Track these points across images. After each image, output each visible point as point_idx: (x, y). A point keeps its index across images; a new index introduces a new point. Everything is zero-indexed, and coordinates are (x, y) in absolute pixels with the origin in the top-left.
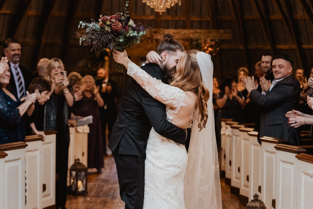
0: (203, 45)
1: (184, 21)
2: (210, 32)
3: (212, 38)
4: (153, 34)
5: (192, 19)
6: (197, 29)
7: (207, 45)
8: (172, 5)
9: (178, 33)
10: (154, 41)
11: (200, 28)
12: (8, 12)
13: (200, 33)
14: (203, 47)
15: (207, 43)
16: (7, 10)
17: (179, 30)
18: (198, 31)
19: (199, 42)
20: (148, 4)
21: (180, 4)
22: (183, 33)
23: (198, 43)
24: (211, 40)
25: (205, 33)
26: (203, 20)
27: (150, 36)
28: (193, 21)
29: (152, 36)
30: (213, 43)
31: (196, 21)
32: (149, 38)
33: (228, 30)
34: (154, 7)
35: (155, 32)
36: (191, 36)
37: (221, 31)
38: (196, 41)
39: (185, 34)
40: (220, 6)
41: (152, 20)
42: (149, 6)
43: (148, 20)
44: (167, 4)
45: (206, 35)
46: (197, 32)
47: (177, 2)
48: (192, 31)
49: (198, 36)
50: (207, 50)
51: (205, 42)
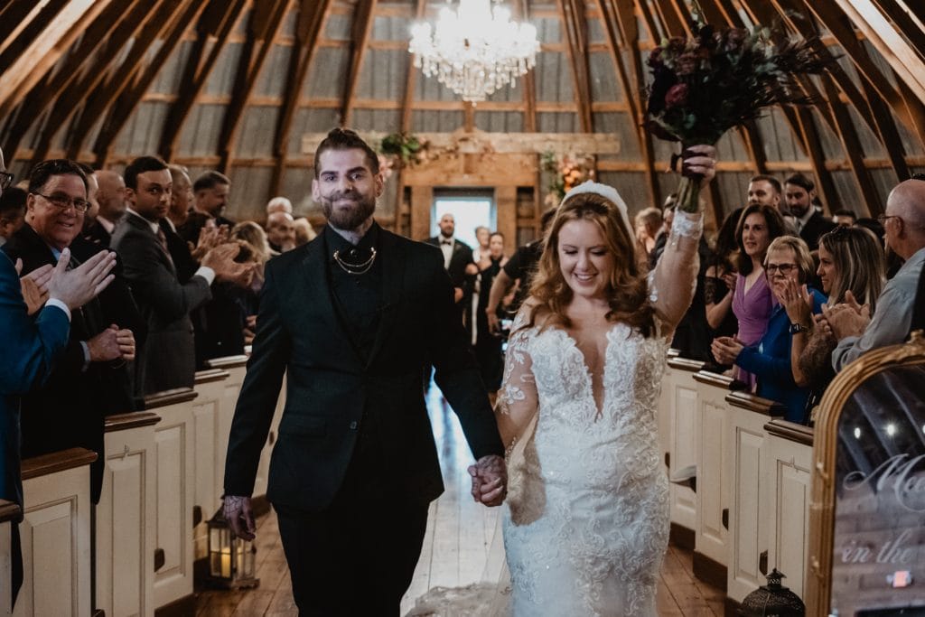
0: (560, 166)
1: (522, 113)
2: (575, 139)
3: (580, 152)
4: (459, 144)
5: (539, 109)
6: (548, 131)
7: (570, 166)
8: (499, 87)
9: (511, 141)
10: (462, 158)
11: (556, 131)
12: (160, 96)
13: (555, 141)
14: (562, 170)
15: (569, 162)
16: (157, 91)
17: (511, 135)
18: (552, 136)
19: (553, 159)
20: (448, 86)
21: (513, 85)
22: (521, 140)
23: (552, 162)
24: (578, 156)
25: (564, 142)
26: (563, 110)
27: (453, 148)
28: (541, 113)
29: (457, 148)
30: (582, 161)
31: (548, 113)
32: (451, 151)
33: (612, 135)
34: (461, 92)
35: (465, 140)
36: (538, 148)
37: (599, 136)
38: (547, 157)
39: (524, 143)
40: (598, 81)
41: (456, 112)
42: (451, 90)
43: (448, 113)
44: (488, 84)
45: (568, 145)
46: (548, 140)
47: (508, 81)
48: (538, 136)
49: (551, 147)
50: (569, 175)
51: (566, 159)
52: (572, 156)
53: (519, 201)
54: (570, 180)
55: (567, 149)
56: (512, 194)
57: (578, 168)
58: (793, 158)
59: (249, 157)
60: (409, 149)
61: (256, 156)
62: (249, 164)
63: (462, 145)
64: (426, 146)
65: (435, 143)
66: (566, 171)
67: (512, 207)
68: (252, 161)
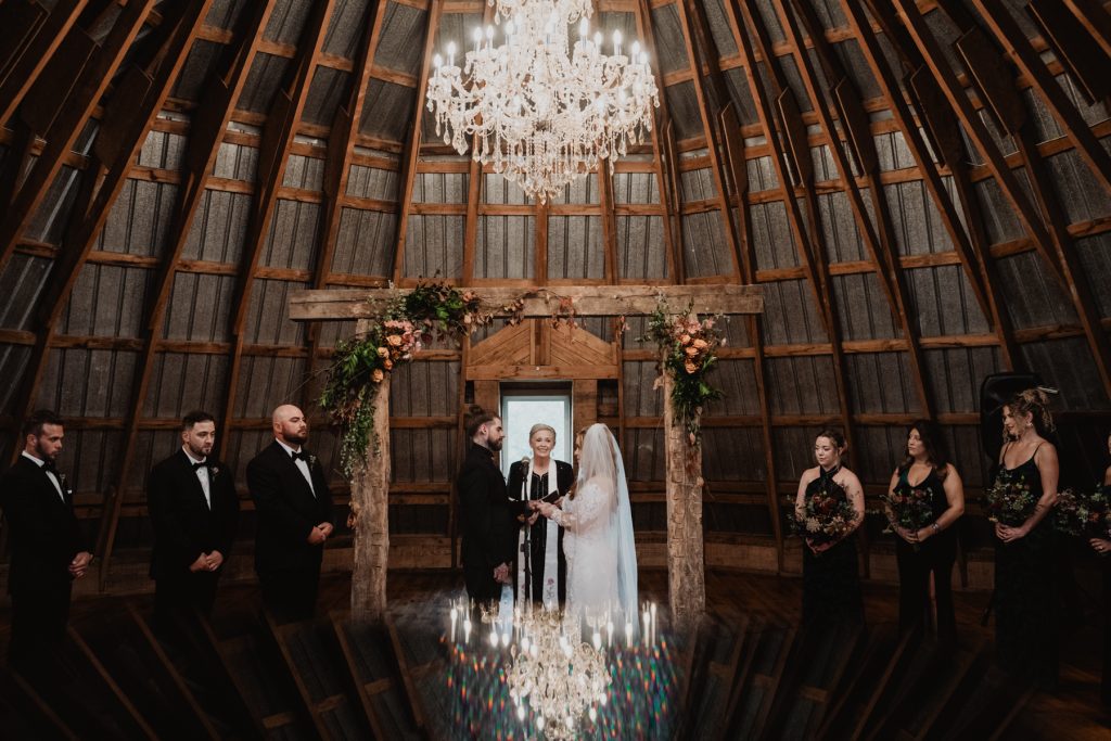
0: (677, 332)
2: (697, 293)
3: (707, 310)
4: (523, 302)
7: (692, 331)
9: (600, 296)
13: (667, 296)
14: (679, 337)
15: (690, 326)
17: (601, 289)
19: (667, 321)
22: (614, 295)
23: (663, 326)
27: (514, 308)
35: (531, 296)
36: (642, 305)
37: (731, 288)
38: (655, 318)
39: (619, 298)
40: (692, 250)
48: (640, 289)
50: (690, 344)
51: (684, 321)
52: (693, 319)
53: (599, 397)
54: (692, 352)
55: (686, 308)
56: (591, 388)
57: (703, 335)
58: (960, 329)
59: (270, 343)
60: (448, 310)
61: (281, 343)
62: (272, 353)
63: (528, 303)
64: (473, 305)
65: (488, 301)
66: (687, 339)
67: (592, 403)
68: (276, 350)
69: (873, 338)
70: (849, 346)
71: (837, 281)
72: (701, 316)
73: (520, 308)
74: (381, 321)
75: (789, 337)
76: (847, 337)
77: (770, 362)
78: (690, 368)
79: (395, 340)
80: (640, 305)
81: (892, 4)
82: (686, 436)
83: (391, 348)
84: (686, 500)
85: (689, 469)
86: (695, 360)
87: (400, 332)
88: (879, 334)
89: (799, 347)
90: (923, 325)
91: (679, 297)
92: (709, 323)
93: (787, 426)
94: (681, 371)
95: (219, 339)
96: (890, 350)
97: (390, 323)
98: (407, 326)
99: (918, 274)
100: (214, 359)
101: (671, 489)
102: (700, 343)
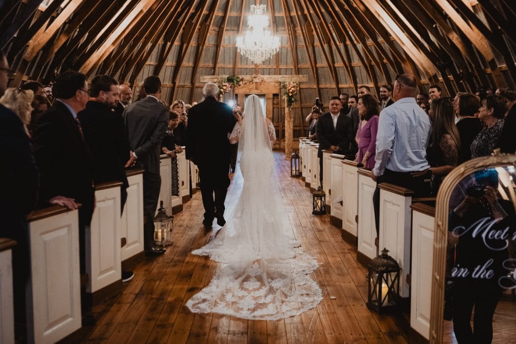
0: (288, 86)
1: (275, 69)
2: (293, 77)
5: (280, 67)
6: (283, 74)
9: (271, 78)
10: (254, 84)
11: (286, 74)
12: (152, 63)
13: (286, 78)
15: (291, 85)
16: (151, 61)
17: (271, 76)
18: (285, 76)
19: (285, 84)
20: (249, 58)
26: (288, 67)
27: (251, 80)
28: (281, 69)
31: (283, 69)
33: (305, 75)
37: (301, 76)
38: (283, 83)
39: (275, 78)
40: (300, 58)
41: (252, 68)
43: (250, 69)
44: (263, 58)
48: (280, 76)
49: (285, 80)
50: (290, 89)
51: (289, 83)
52: (292, 83)
53: (273, 99)
54: (291, 91)
55: (290, 80)
56: (271, 96)
57: (294, 87)
58: (367, 82)
59: (183, 84)
60: (236, 81)
61: (185, 84)
62: (183, 86)
63: (254, 79)
64: (242, 80)
65: (245, 79)
66: (290, 88)
67: (271, 100)
68: (184, 86)
69: (346, 84)
70: (340, 86)
71: (337, 69)
72: (293, 83)
73: (253, 80)
74: (222, 84)
75: (326, 83)
76: (340, 83)
77: (321, 90)
78: (290, 94)
79: (225, 88)
80: (280, 80)
81: (340, 2)
82: (289, 110)
83: (224, 89)
84: (289, 124)
85: (290, 117)
86: (292, 93)
87: (226, 86)
88: (348, 83)
89: (328, 86)
90: (358, 81)
91: (289, 78)
92: (295, 84)
93: (326, 108)
94: (288, 95)
95: (170, 83)
96: (350, 88)
97: (224, 84)
98: (227, 84)
99: (356, 68)
100: (169, 88)
101: (286, 121)
102: (293, 89)
